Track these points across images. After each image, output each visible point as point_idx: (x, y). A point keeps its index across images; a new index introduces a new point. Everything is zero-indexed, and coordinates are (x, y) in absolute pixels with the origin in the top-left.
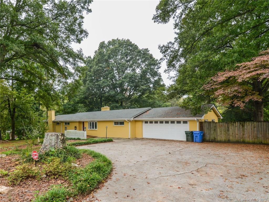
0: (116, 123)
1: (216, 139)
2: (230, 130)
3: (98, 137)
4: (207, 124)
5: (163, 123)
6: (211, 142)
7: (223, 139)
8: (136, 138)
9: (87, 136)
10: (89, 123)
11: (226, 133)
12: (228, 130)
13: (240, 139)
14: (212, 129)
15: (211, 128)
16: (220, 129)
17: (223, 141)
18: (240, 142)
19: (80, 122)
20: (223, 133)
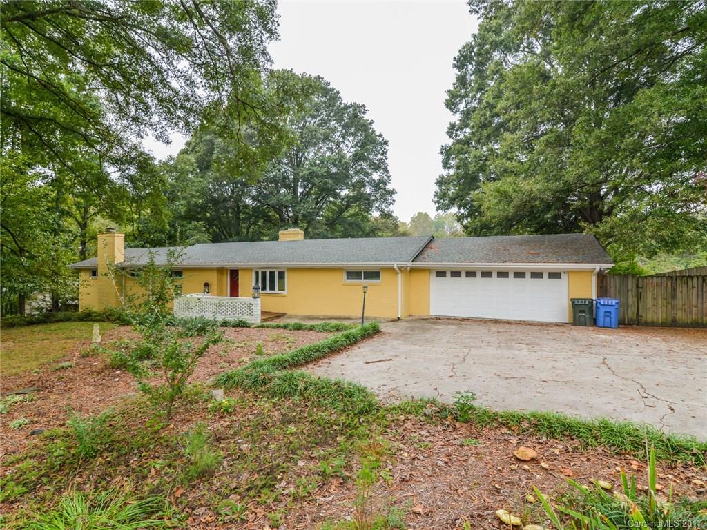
0: (354, 275)
1: (642, 317)
2: (679, 295)
3: (289, 313)
4: (618, 281)
5: (491, 277)
6: (629, 324)
7: (660, 318)
8: (410, 315)
9: (263, 313)
10: (257, 273)
11: (668, 303)
12: (674, 296)
13: (702, 318)
14: (630, 292)
15: (628, 291)
16: (653, 294)
17: (660, 321)
18: (702, 323)
19: (221, 271)
20: (660, 302)
